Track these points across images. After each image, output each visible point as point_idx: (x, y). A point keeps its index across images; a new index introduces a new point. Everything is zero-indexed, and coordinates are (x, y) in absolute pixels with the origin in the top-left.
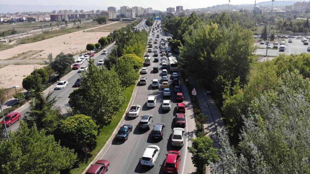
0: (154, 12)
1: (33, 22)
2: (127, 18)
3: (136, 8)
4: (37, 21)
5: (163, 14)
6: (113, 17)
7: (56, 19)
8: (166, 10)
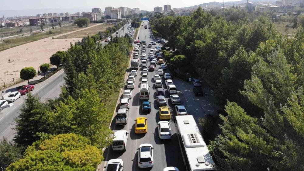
0: (141, 12)
1: (11, 27)
2: (112, 19)
3: (122, 8)
4: (16, 26)
5: (151, 14)
6: (97, 19)
7: (36, 23)
8: (153, 10)
